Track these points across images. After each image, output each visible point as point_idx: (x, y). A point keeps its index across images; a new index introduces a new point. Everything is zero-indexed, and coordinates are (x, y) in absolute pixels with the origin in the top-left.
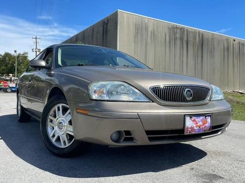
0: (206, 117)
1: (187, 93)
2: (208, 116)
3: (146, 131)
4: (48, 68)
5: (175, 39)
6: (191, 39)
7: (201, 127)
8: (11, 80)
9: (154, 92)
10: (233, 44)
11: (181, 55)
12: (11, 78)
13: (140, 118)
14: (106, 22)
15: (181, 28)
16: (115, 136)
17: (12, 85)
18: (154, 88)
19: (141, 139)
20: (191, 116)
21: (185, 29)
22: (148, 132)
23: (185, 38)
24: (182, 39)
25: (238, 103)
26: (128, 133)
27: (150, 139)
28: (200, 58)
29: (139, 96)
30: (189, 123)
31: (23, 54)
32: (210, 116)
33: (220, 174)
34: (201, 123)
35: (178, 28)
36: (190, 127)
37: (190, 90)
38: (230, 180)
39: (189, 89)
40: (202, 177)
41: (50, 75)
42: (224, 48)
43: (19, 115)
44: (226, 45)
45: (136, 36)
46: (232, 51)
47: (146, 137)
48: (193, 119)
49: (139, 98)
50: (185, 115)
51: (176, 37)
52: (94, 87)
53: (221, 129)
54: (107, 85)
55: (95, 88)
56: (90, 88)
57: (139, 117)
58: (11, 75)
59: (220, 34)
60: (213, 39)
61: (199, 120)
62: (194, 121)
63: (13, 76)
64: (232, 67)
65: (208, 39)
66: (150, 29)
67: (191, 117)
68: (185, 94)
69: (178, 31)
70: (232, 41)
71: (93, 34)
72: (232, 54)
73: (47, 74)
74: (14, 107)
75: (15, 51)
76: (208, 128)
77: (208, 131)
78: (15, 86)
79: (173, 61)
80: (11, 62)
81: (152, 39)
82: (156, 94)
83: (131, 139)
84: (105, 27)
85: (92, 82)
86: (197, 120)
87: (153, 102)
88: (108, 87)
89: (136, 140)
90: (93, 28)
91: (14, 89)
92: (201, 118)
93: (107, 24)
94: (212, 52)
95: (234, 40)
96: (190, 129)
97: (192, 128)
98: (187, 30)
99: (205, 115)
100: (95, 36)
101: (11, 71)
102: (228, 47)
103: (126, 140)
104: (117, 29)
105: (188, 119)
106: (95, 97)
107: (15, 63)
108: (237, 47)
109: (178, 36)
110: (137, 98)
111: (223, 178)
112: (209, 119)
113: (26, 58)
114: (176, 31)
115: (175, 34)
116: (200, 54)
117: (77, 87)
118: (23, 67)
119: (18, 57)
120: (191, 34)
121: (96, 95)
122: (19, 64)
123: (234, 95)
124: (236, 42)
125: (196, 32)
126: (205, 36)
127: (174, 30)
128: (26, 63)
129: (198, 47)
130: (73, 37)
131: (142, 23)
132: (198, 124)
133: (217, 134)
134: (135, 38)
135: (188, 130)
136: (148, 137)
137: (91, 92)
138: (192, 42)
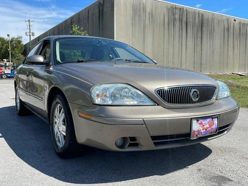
0: (213, 118)
1: (193, 94)
2: (215, 117)
3: (151, 137)
4: (46, 64)
5: (174, 20)
6: (190, 20)
7: (208, 130)
8: (6, 66)
9: (159, 94)
10: (234, 24)
11: (181, 37)
12: (6, 64)
13: (145, 124)
14: (102, 3)
15: (181, 8)
16: (119, 143)
17: (8, 71)
18: (159, 90)
19: (147, 145)
20: (198, 119)
21: (185, 9)
22: (153, 138)
23: (184, 19)
24: (181, 20)
25: (238, 87)
26: (133, 139)
27: (156, 144)
28: (199, 40)
29: (144, 99)
30: (196, 126)
31: (17, 38)
32: (217, 117)
33: (228, 176)
34: (207, 126)
35: (177, 8)
36: (196, 130)
37: (197, 90)
38: (239, 183)
39: (195, 90)
40: (210, 179)
41: (49, 72)
42: (224, 29)
43: (18, 108)
44: (226, 26)
45: (133, 18)
46: (232, 32)
47: (152, 142)
48: (200, 122)
49: (143, 102)
50: (192, 119)
51: (175, 18)
52: (96, 90)
53: (227, 129)
54: (110, 88)
55: (98, 92)
56: (93, 91)
57: (144, 122)
58: (5, 60)
59: (221, 14)
60: (213, 19)
61: (206, 122)
62: (201, 123)
63: (7, 61)
64: (232, 48)
65: (208, 20)
66: (148, 10)
67: (198, 121)
68: (191, 95)
69: (177, 11)
70: (232, 21)
71: (88, 17)
72: (232, 35)
73: (45, 71)
74: (11, 98)
75: (8, 35)
76: (215, 130)
77: (215, 133)
78: (10, 72)
79: (172, 43)
80: (4, 47)
81: (151, 20)
82: (162, 97)
83: (137, 145)
84: (101, 8)
85: (94, 85)
86: (203, 123)
87: (158, 105)
88: (112, 90)
89: (141, 146)
90: (88, 10)
91: (9, 76)
92: (208, 120)
93: (103, 5)
94: (212, 33)
95: (235, 20)
96: (197, 133)
97: (199, 131)
98: (186, 10)
99: (212, 117)
100: (90, 19)
101: (5, 56)
102: (228, 28)
103: (131, 145)
104: (113, 10)
105: (194, 122)
106: (98, 101)
107: (8, 48)
108: (237, 27)
109: (177, 16)
110: (142, 102)
111: (231, 180)
112: (216, 121)
113: (19, 42)
114: (175, 12)
115: (174, 14)
116: (199, 35)
117: (76, 87)
118: (17, 52)
119: (12, 41)
120: (191, 15)
121: (99, 99)
122: (13, 49)
123: (233, 77)
124: (237, 22)
125: (196, 12)
126: (205, 17)
127: (173, 11)
128: (20, 48)
129: (198, 28)
130: (68, 19)
131: (140, 3)
132: (205, 127)
133: (223, 134)
134: (132, 21)
135: (194, 134)
136: (154, 143)
137: (94, 95)
138: (191, 23)
